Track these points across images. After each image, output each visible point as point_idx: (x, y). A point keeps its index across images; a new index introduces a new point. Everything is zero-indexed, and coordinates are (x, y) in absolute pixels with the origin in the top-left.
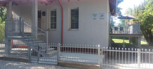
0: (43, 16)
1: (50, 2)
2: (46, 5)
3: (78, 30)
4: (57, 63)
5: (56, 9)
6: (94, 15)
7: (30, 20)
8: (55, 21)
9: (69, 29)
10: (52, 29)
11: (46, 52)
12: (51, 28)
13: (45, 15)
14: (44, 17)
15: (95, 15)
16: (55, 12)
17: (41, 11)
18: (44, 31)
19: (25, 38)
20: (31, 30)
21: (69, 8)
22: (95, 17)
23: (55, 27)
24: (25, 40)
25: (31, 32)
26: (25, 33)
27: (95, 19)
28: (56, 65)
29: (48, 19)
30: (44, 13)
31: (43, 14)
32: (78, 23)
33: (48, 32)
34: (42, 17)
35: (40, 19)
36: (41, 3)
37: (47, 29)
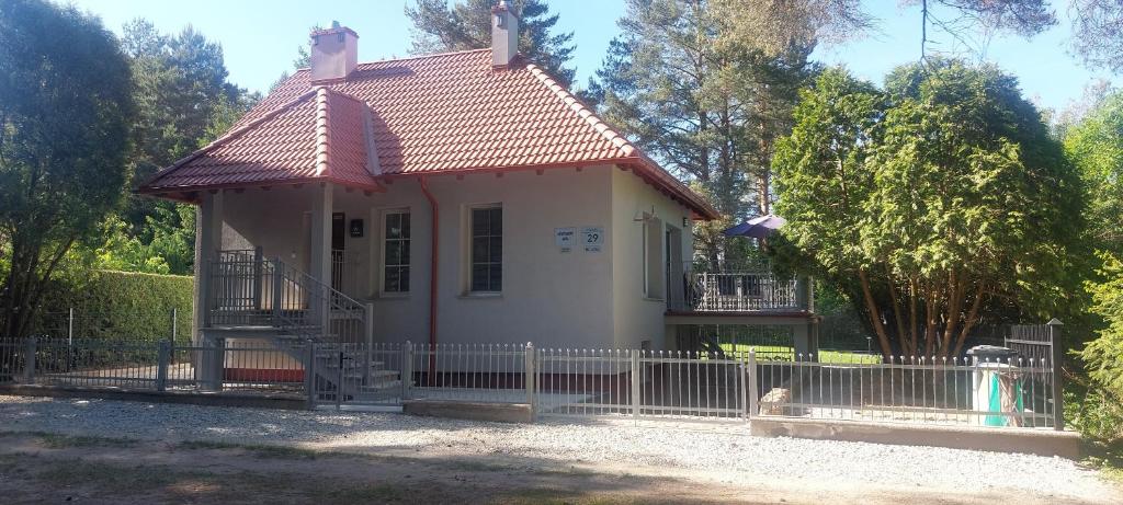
0: (353, 236)
1: (382, 182)
2: (368, 193)
3: (501, 297)
4: (401, 408)
5: (408, 208)
6: (562, 234)
7: (294, 256)
8: (406, 258)
9: (465, 294)
10: (389, 295)
11: (364, 381)
12: (386, 290)
13: (361, 235)
14: (357, 240)
15: (566, 235)
16: (406, 218)
17: (343, 214)
18: (358, 300)
19: (284, 332)
20: (297, 302)
21: (462, 206)
22: (565, 244)
23: (405, 287)
24: (286, 336)
25: (296, 307)
26: (285, 312)
27: (566, 250)
28: (397, 413)
29: (372, 250)
30: (358, 226)
31: (352, 231)
32: (501, 265)
33: (372, 307)
34: (349, 241)
35: (340, 254)
36: (349, 189)
37: (371, 293)
